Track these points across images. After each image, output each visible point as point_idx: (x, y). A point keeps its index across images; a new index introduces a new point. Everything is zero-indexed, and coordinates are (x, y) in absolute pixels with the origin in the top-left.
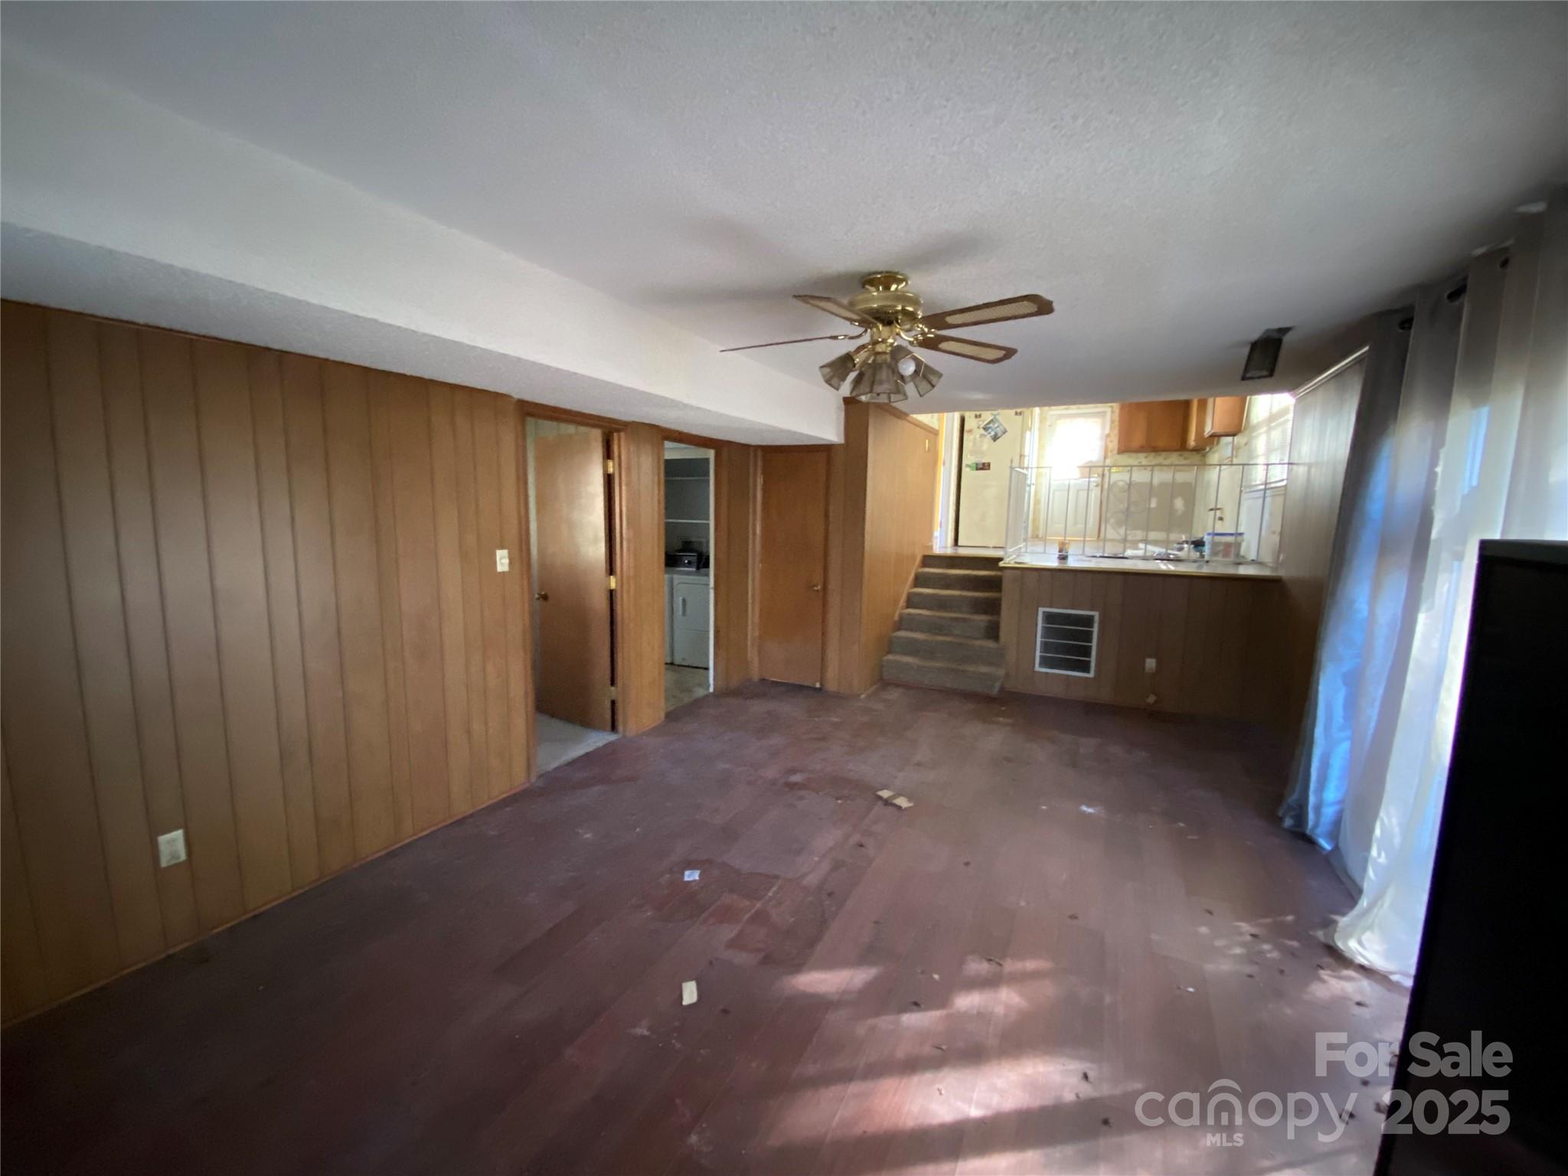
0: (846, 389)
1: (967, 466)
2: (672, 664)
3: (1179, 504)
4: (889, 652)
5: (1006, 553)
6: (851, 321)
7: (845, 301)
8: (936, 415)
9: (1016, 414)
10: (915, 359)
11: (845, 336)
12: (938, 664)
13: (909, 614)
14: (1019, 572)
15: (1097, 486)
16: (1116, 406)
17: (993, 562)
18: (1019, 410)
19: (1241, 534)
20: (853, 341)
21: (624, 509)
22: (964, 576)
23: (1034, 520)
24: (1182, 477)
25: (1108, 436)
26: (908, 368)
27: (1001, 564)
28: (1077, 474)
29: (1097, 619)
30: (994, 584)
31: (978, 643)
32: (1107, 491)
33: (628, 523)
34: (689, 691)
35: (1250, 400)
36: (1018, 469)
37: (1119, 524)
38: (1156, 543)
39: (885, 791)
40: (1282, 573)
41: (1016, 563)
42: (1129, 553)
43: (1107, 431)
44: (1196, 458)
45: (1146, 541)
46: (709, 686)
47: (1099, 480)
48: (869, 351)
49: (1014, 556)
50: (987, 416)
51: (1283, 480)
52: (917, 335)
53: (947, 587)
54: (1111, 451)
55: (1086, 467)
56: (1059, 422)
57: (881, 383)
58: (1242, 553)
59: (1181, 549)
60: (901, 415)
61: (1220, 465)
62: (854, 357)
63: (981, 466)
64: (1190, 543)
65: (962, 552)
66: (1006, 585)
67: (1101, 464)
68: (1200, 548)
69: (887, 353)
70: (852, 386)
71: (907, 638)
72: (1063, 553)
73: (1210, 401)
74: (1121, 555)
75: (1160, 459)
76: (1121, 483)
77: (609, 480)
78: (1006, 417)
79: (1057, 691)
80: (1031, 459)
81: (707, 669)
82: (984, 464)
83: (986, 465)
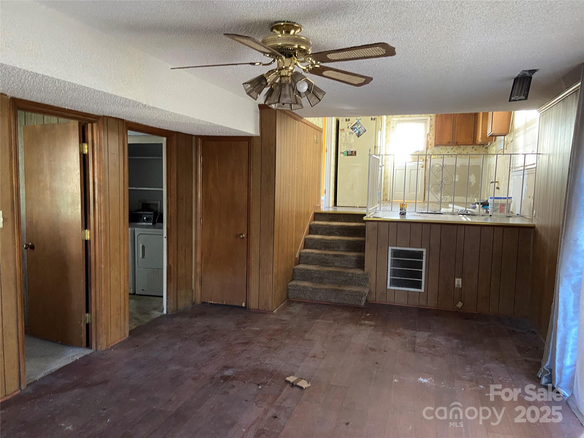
0: (261, 99)
1: (342, 153)
2: (134, 294)
3: (472, 178)
4: (293, 280)
5: (367, 210)
6: (264, 53)
7: (260, 40)
8: (321, 119)
9: (372, 119)
10: (307, 81)
11: (260, 63)
12: (326, 287)
13: (306, 253)
14: (376, 223)
15: (422, 167)
16: (433, 115)
17: (359, 217)
18: (373, 117)
19: (511, 198)
20: (265, 66)
21: (96, 181)
22: (342, 226)
23: (384, 189)
24: (474, 162)
25: (428, 134)
26: (303, 87)
27: (365, 218)
28: (410, 159)
29: (424, 254)
30: (360, 231)
31: (351, 271)
32: (428, 171)
33: (100, 191)
34: (147, 313)
35: (514, 113)
36: (374, 156)
37: (436, 192)
38: (458, 204)
39: (291, 377)
40: (535, 223)
41: (374, 217)
42: (443, 210)
43: (428, 132)
44: (482, 150)
45: (453, 203)
46: (163, 310)
47: (424, 163)
48: (276, 74)
49: (373, 213)
50: (353, 120)
51: (534, 164)
52: (309, 65)
53: (330, 234)
54: (431, 145)
55: (416, 155)
56: (398, 125)
57: (285, 96)
58: (511, 210)
59: (474, 208)
60: (297, 118)
61: (497, 155)
62: (267, 78)
63: (350, 153)
64: (480, 204)
65: (340, 210)
66: (369, 232)
67: (425, 153)
68: (486, 207)
69: (289, 77)
70: (265, 97)
71: (304, 269)
72: (403, 211)
73: (490, 114)
74: (439, 212)
75: (460, 150)
76: (437, 166)
77: (84, 159)
78: (365, 121)
79: (401, 301)
80: (382, 149)
81: (162, 297)
82: (352, 152)
83: (353, 152)
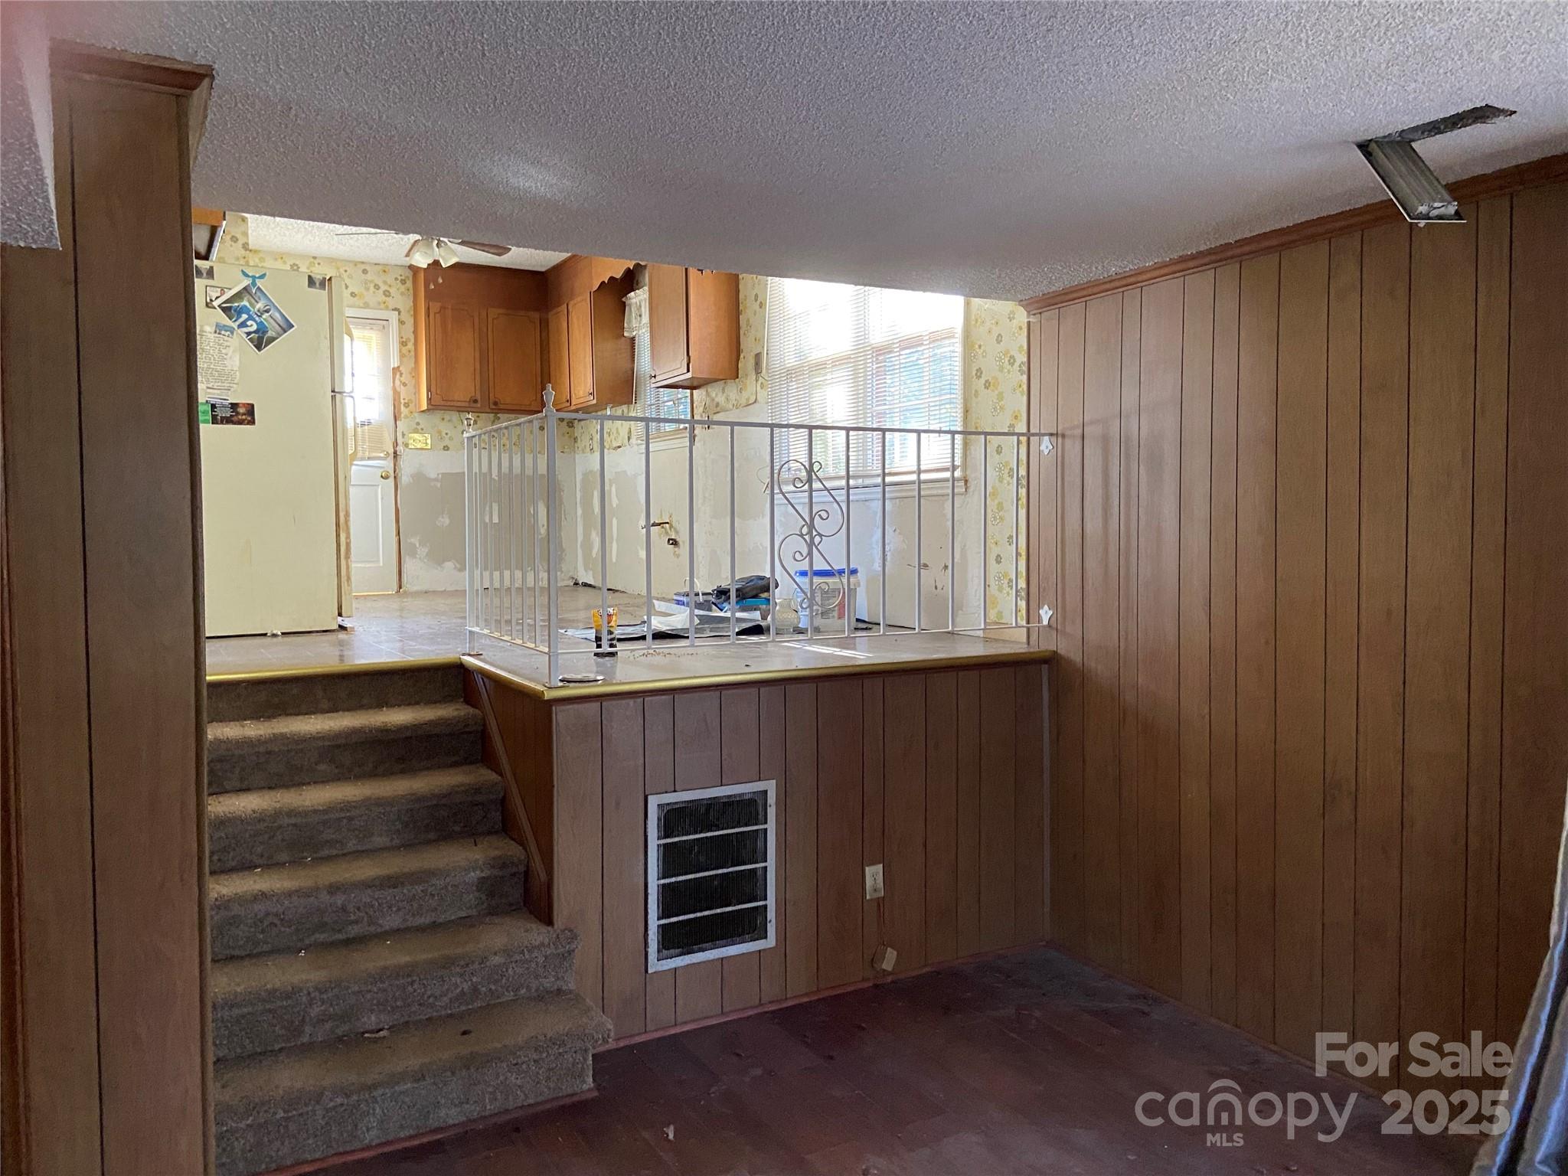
9: (310, 281)
25: (395, 370)
29: (771, 798)
43: (394, 363)
47: (388, 463)
54: (407, 405)
63: (228, 412)
67: (390, 431)
79: (700, 1008)
82: (234, 406)
83: (241, 410)
